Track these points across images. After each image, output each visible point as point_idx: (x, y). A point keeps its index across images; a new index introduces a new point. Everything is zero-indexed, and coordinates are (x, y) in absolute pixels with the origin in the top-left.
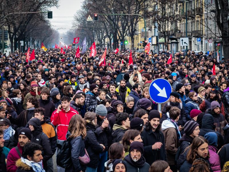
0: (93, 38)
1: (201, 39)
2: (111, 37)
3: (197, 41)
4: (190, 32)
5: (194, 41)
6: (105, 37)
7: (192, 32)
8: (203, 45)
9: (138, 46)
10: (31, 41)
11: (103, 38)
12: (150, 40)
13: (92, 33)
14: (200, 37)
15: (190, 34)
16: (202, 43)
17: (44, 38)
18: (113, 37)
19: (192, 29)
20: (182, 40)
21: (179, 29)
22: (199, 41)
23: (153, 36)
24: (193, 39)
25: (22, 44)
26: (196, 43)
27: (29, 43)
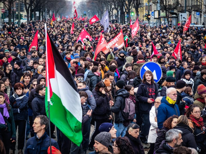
0: (102, 9)
1: (200, 13)
2: (119, 9)
3: (197, 15)
4: (190, 6)
5: (193, 15)
6: (113, 9)
7: (192, 6)
8: (202, 19)
9: (143, 17)
10: (46, 11)
11: (112, 10)
12: (152, 14)
13: (102, 5)
14: (199, 11)
15: (190, 8)
16: (201, 17)
17: (58, 8)
18: (120, 9)
19: (192, 3)
20: (181, 15)
21: (180, 2)
22: (198, 15)
23: (156, 11)
24: (193, 13)
25: (38, 15)
26: (196, 17)
27: (44, 13)
